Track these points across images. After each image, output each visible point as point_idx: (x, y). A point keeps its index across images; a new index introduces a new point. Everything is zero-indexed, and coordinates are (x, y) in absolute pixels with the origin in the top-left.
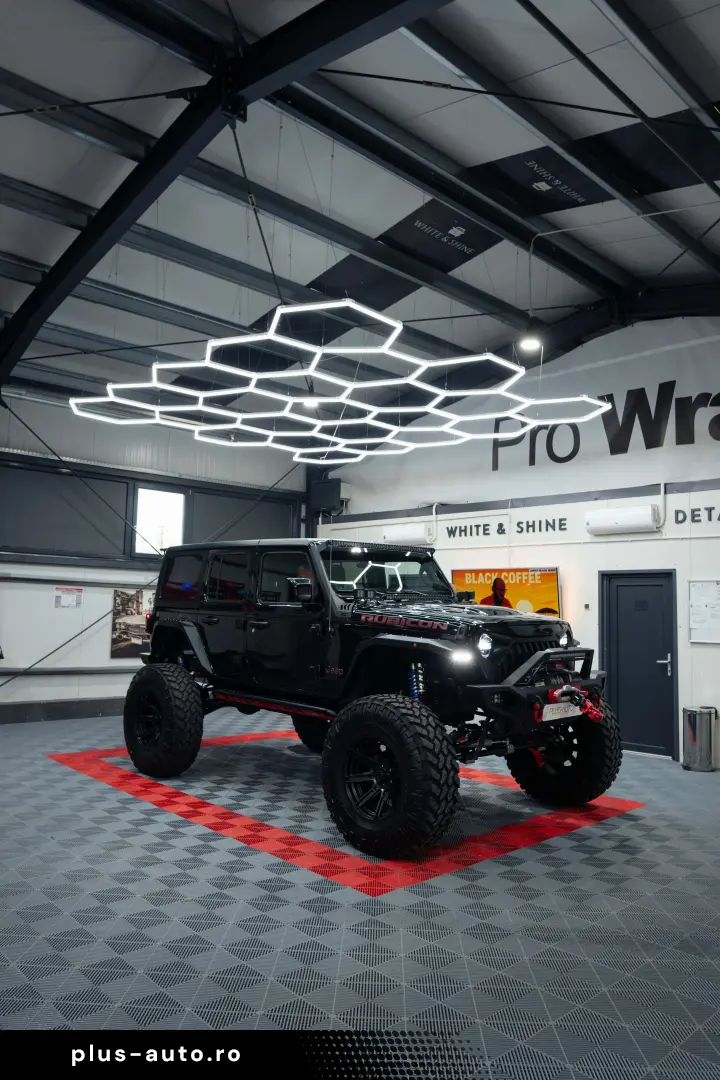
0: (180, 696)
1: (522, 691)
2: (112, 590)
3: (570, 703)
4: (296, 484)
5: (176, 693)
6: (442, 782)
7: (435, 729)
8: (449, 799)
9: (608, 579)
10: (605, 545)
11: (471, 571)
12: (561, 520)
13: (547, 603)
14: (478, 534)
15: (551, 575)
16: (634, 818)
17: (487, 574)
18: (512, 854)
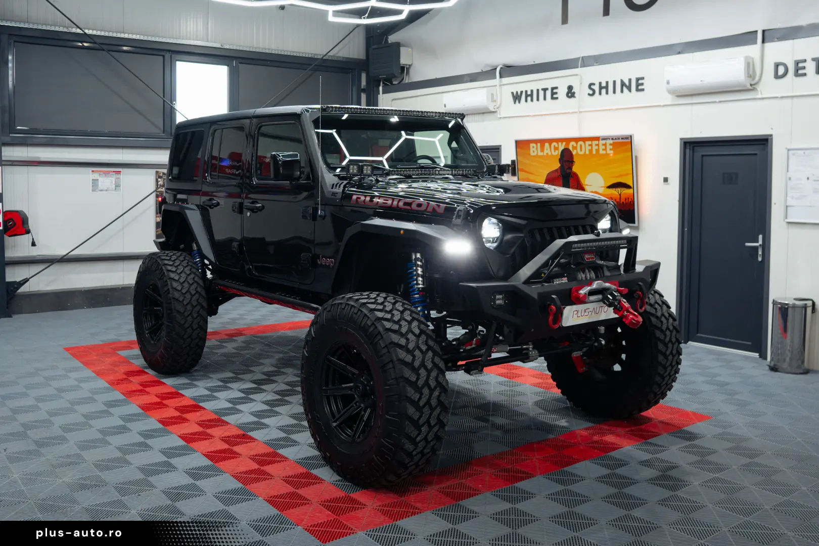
0: (179, 288)
1: (534, 291)
2: (153, 171)
3: (602, 304)
4: (354, 50)
5: (175, 284)
6: (421, 403)
7: (418, 336)
8: (433, 422)
9: (690, 146)
10: (689, 107)
11: (536, 141)
12: (638, 79)
13: (620, 176)
14: (545, 99)
15: (625, 144)
16: (691, 437)
17: (554, 144)
18: (521, 485)
